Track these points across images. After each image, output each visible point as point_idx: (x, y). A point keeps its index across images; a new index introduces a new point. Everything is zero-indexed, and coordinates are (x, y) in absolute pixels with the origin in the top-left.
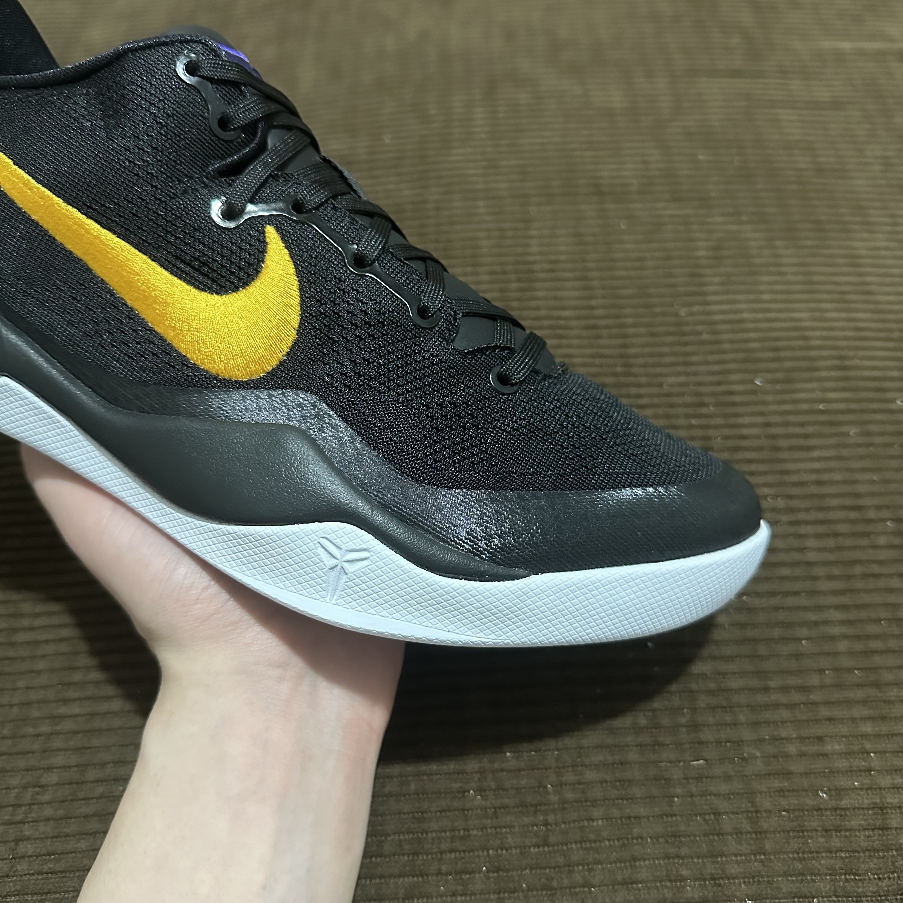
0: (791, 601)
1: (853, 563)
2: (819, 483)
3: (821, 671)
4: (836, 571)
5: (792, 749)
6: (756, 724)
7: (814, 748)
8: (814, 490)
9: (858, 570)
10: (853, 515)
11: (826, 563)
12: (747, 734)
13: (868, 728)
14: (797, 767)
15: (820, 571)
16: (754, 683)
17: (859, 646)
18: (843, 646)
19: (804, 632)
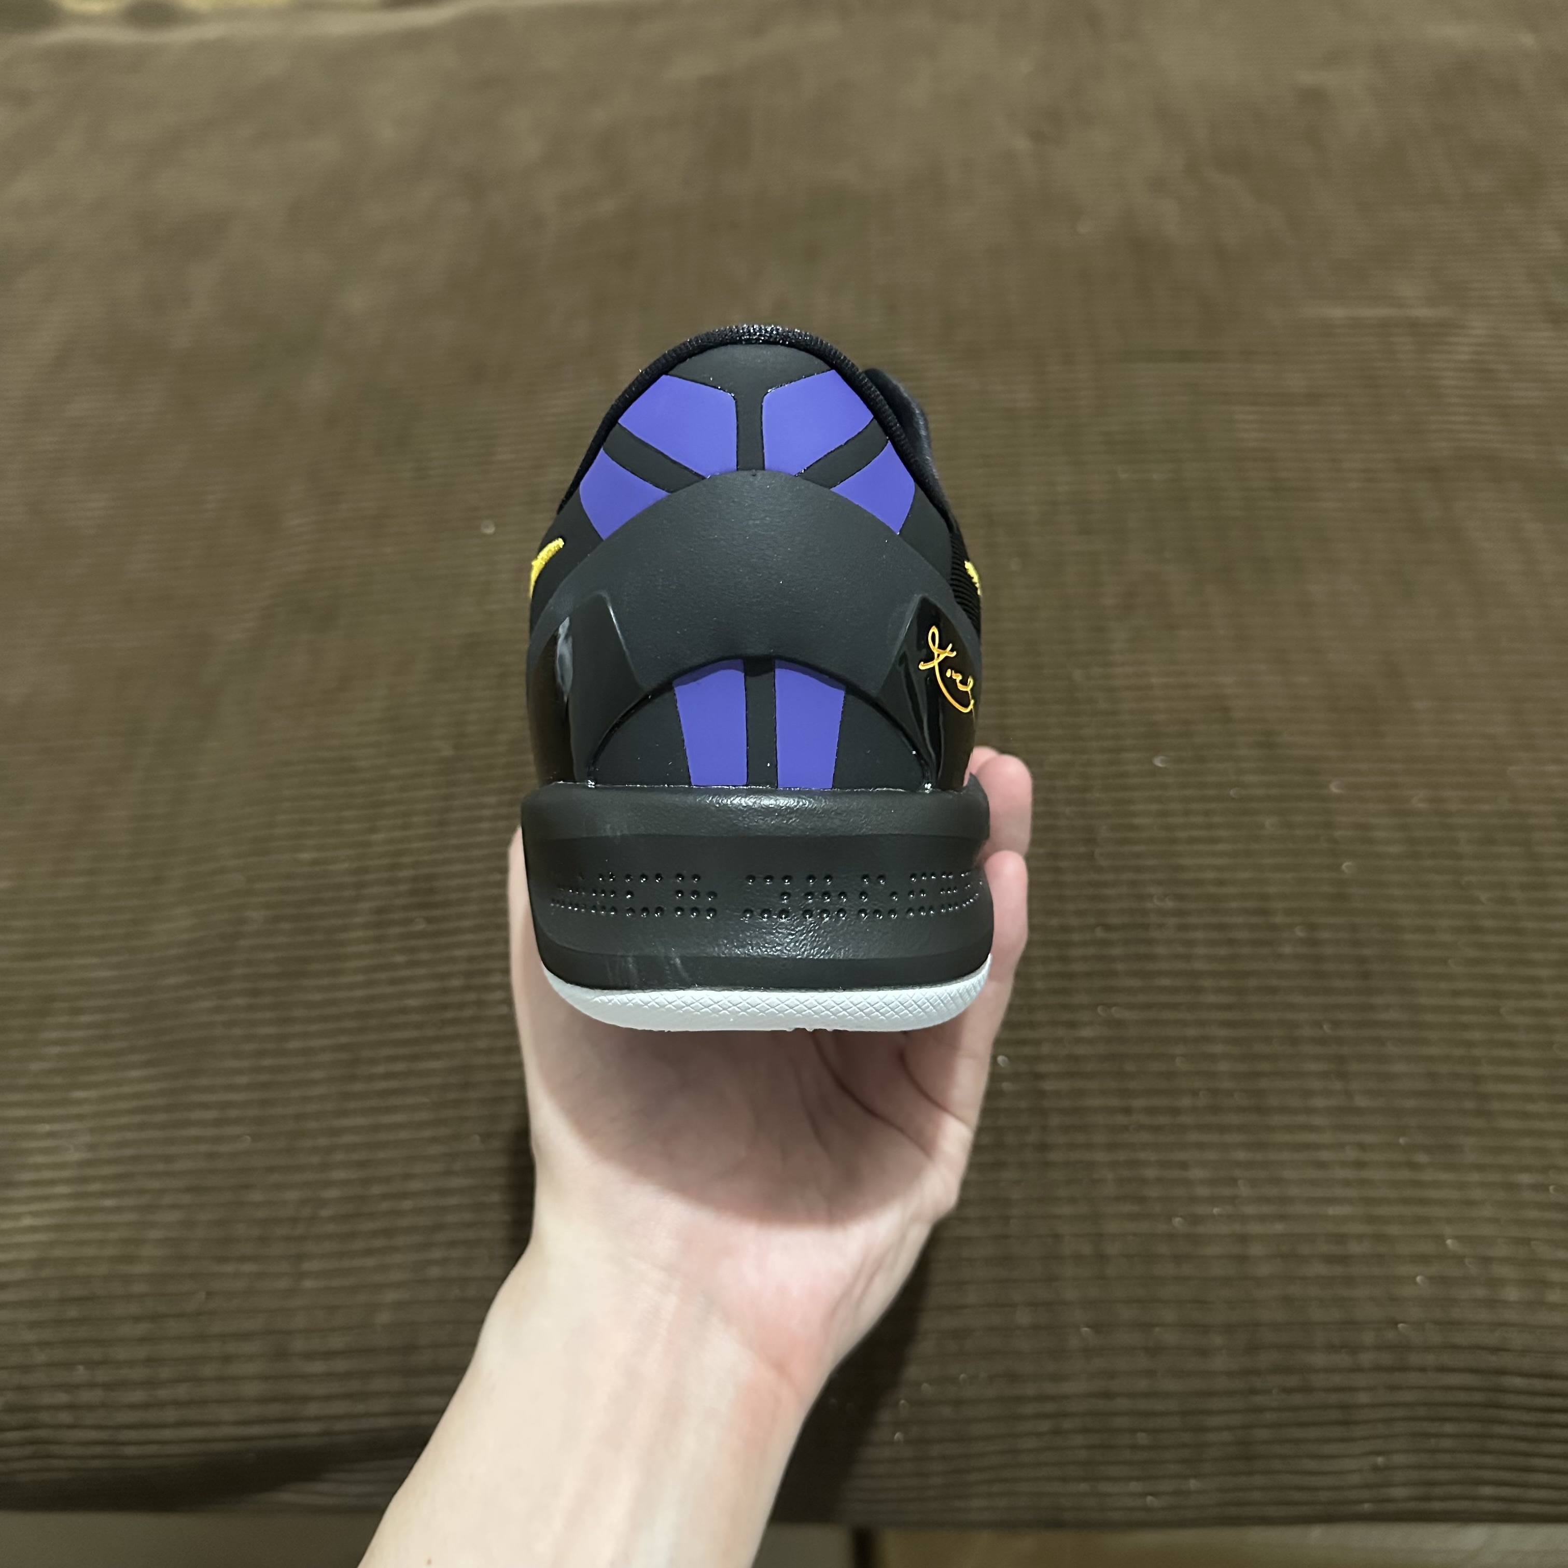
0: (1167, 1015)
1: (1247, 974)
2: (1220, 883)
3: (1195, 1093)
4: (1225, 983)
5: (1150, 1173)
6: (1112, 1147)
7: (1176, 1173)
8: (1212, 890)
9: (1252, 982)
10: (1254, 920)
11: (1214, 974)
12: (1100, 1156)
13: (1241, 1155)
14: (1153, 1192)
15: (1207, 983)
16: (1115, 1102)
17: (1242, 1067)
18: (1224, 1066)
19: (1180, 1049)
